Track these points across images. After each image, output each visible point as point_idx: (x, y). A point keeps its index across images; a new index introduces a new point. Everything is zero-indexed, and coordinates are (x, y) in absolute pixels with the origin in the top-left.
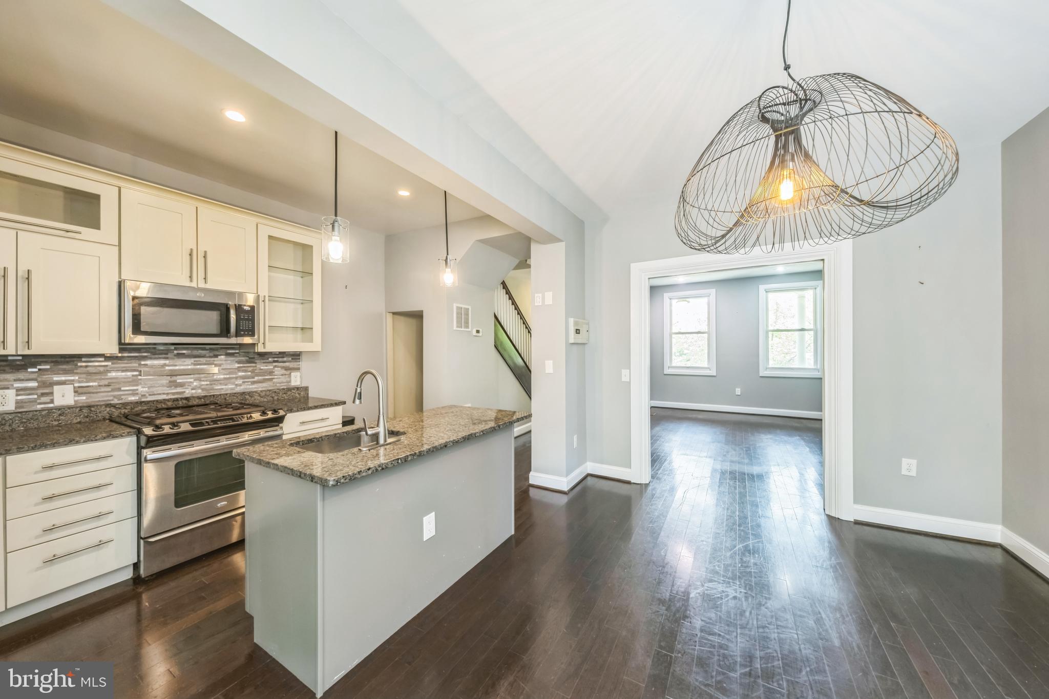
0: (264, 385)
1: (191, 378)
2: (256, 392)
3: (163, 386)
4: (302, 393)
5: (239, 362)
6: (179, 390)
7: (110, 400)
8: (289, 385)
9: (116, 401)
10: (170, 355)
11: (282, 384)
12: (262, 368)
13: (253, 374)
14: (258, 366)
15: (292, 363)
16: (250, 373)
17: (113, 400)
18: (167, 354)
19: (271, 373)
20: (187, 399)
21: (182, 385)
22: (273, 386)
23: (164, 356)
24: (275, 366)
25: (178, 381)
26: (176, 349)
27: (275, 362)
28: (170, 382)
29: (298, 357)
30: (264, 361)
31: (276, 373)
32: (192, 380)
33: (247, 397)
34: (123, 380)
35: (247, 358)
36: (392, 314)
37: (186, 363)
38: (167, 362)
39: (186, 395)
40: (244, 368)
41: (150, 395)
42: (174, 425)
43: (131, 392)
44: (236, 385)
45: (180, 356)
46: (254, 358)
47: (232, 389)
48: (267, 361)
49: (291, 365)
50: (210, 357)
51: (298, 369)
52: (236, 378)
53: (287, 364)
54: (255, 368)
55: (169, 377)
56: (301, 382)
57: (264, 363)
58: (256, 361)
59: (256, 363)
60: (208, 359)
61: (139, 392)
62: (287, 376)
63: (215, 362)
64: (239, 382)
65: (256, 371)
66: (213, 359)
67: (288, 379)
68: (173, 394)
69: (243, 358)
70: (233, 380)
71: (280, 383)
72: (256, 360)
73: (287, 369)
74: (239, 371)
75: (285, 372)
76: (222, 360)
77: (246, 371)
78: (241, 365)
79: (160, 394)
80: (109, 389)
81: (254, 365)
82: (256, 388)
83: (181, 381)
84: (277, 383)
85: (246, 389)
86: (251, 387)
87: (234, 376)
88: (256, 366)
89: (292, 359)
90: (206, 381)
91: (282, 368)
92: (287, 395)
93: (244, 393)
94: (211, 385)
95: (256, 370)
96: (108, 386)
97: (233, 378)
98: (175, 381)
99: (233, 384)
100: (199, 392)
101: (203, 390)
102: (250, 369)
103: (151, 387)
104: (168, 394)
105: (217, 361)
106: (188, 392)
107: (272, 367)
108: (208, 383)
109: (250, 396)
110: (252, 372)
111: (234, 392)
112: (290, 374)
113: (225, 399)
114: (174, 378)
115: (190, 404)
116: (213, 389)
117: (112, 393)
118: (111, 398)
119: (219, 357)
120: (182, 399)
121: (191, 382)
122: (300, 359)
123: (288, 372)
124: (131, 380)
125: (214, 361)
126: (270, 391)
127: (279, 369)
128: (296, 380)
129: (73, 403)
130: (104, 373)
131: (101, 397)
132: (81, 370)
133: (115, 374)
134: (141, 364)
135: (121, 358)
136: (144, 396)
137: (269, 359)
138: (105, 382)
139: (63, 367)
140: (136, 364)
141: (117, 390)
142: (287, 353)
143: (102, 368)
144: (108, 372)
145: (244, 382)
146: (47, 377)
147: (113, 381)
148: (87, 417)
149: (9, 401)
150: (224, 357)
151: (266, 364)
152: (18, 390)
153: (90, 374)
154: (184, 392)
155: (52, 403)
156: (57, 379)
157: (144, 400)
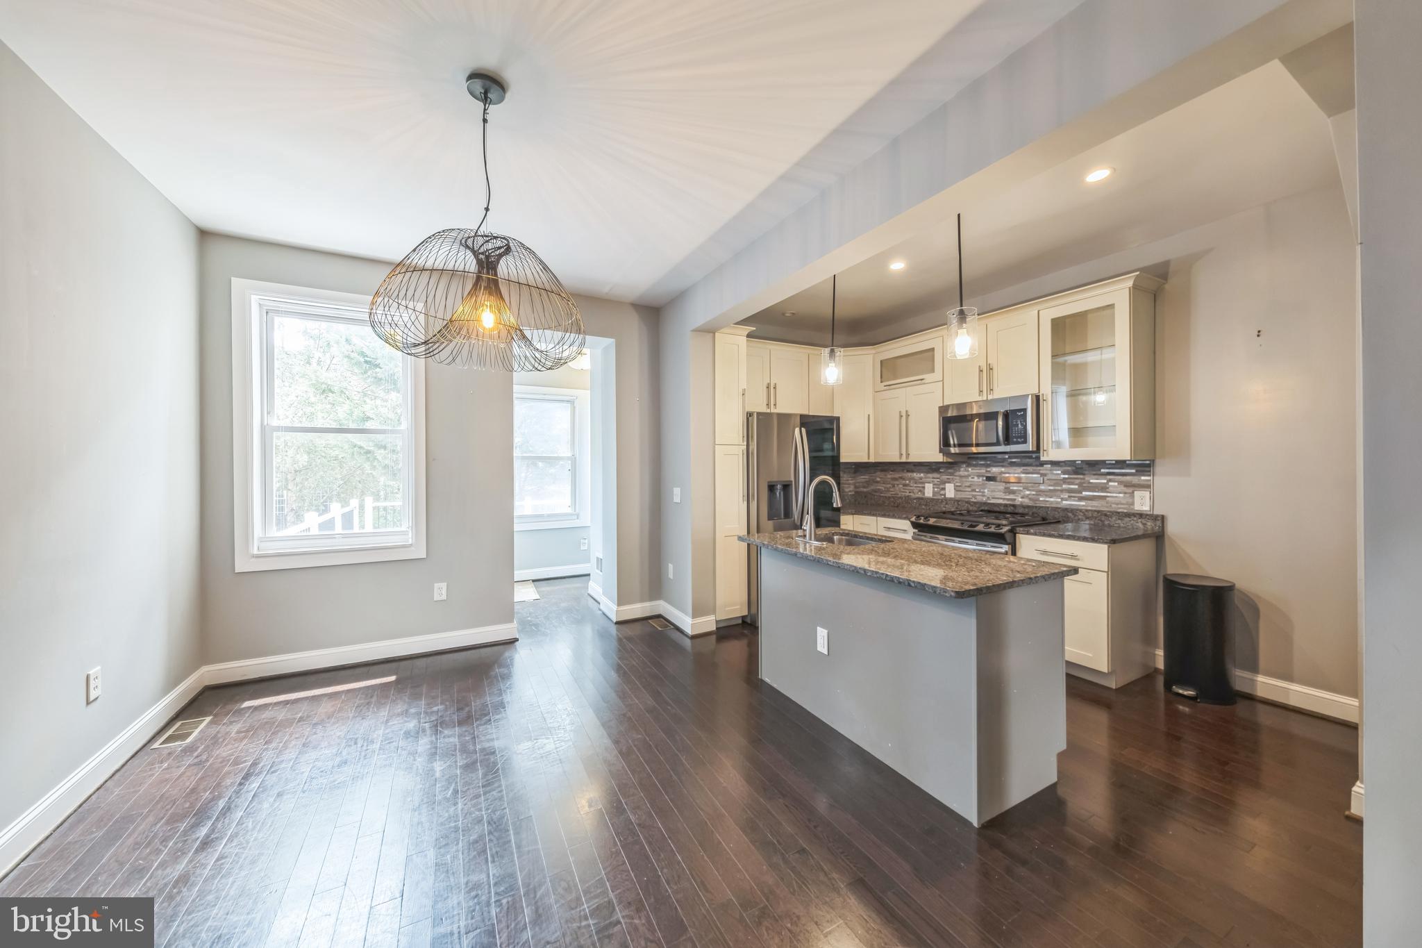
0: (1095, 503)
1: (1021, 486)
2: (1081, 511)
3: (1001, 491)
4: (1149, 524)
5: (1064, 473)
6: (1011, 497)
7: (969, 498)
8: (1132, 509)
9: (973, 500)
10: (1004, 464)
11: (1119, 506)
12: (1091, 481)
13: (1080, 488)
14: (1087, 478)
15: (1136, 477)
16: (1077, 487)
18: (1003, 462)
19: (1104, 488)
20: (1014, 506)
21: (1013, 492)
22: (1107, 507)
23: (1001, 464)
24: (1110, 480)
25: (1011, 488)
26: (1009, 458)
27: (1109, 474)
28: (1005, 488)
29: (1148, 469)
30: (1094, 472)
31: (1111, 489)
32: (1021, 488)
33: (1070, 514)
34: (977, 483)
35: (1074, 468)
37: (1016, 472)
38: (1003, 469)
39: (1017, 503)
40: (1069, 480)
41: (993, 498)
42: (987, 525)
43: (981, 494)
44: (1062, 499)
45: (1013, 464)
46: (1082, 468)
47: (1057, 503)
48: (1099, 472)
49: (1135, 480)
50: (1037, 466)
51: (1146, 486)
52: (1062, 491)
53: (1128, 478)
54: (1082, 481)
55: (1004, 484)
56: (1153, 507)
57: (1094, 475)
58: (1086, 472)
59: (1084, 474)
60: (1035, 468)
61: (986, 494)
62: (1127, 495)
63: (1041, 472)
64: (1066, 495)
65: (1084, 485)
66: (1039, 468)
67: (1131, 500)
68: (1008, 500)
69: (1069, 468)
70: (1059, 493)
71: (1117, 504)
72: (1086, 470)
73: (1127, 485)
74: (1065, 483)
75: (1125, 488)
76: (1046, 470)
77: (1073, 484)
78: (1066, 476)
79: (998, 498)
80: (970, 490)
81: (1081, 476)
82: (1083, 506)
83: (1015, 488)
84: (1114, 503)
85: (1073, 505)
86: (1077, 503)
87: (1059, 488)
88: (1084, 479)
89: (1137, 471)
90: (1033, 491)
91: (1120, 483)
92: (1124, 522)
93: (1066, 509)
94: (1038, 495)
95: (1083, 483)
96: (969, 487)
97: (1058, 490)
98: (1008, 488)
99: (1059, 497)
100: (1026, 501)
101: (1030, 499)
102: (1077, 481)
103: (995, 491)
104: (1004, 499)
105: (1043, 470)
106: (1019, 500)
107: (1105, 481)
108: (1034, 493)
109: (1073, 514)
110: (1079, 485)
111: (1059, 506)
112: (1133, 492)
113: (1047, 512)
114: (1008, 485)
115: (1016, 511)
116: (1038, 500)
117: (971, 493)
118: (971, 497)
119: (1045, 466)
120: (1012, 505)
121: (1020, 490)
122: (1150, 471)
123: (1130, 490)
124: (981, 483)
125: (1040, 470)
126: (1098, 512)
127: (1116, 484)
128: (1142, 502)
129: (953, 496)
130: (967, 477)
131: (966, 495)
132: (957, 473)
133: (973, 478)
134: (987, 471)
135: (975, 466)
136: (988, 498)
137: (1102, 470)
138: (968, 484)
139: (950, 471)
140: (984, 471)
141: (974, 490)
142: (1127, 462)
143: (966, 473)
144: (969, 475)
145: (1069, 497)
146: (945, 477)
147: (972, 483)
148: (957, 508)
149: (929, 491)
150: (1049, 466)
151: (1096, 477)
152: (934, 485)
153: (961, 477)
154: (1015, 500)
155: (945, 495)
156: (948, 479)
157: (989, 501)
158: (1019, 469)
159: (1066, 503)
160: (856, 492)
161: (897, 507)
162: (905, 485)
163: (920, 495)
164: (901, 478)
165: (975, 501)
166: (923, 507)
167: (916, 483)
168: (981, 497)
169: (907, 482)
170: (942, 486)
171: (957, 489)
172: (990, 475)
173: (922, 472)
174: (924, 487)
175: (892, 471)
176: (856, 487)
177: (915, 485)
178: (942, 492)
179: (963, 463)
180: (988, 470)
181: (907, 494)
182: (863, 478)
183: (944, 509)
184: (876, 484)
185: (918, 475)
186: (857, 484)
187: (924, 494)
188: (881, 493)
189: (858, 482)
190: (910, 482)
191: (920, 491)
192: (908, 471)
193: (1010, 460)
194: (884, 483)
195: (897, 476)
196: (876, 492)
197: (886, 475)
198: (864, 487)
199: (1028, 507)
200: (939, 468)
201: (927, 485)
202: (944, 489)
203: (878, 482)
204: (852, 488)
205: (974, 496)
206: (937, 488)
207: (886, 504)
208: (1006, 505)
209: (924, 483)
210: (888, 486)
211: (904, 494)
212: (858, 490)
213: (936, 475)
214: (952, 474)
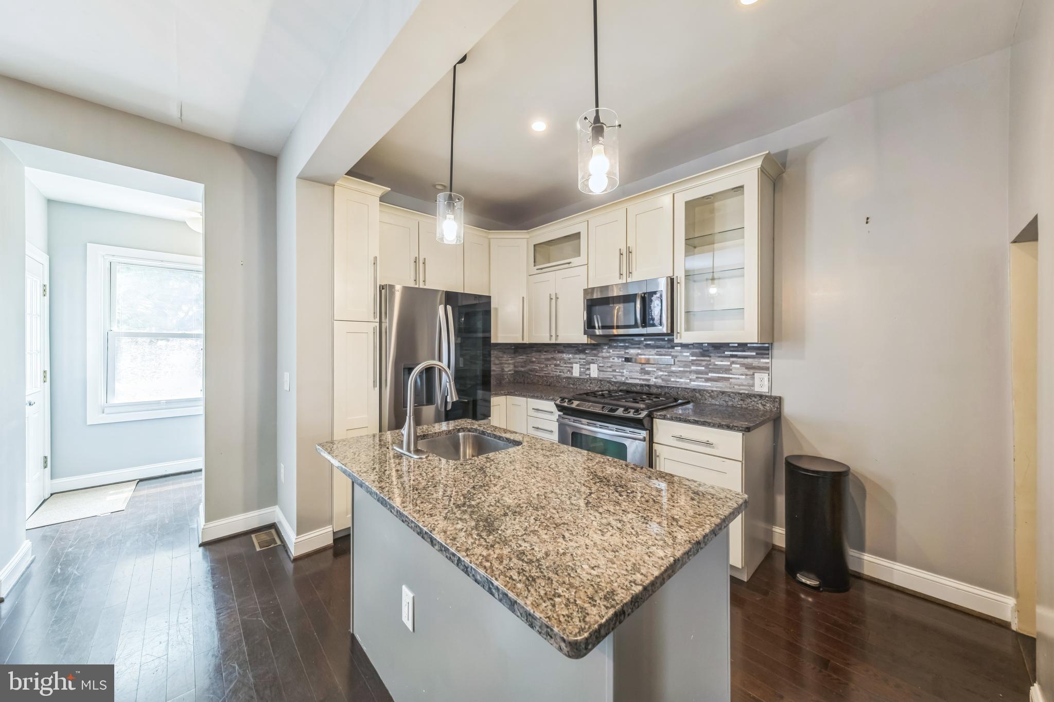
0: (719, 384)
1: (655, 368)
2: (707, 391)
3: (637, 372)
4: (768, 405)
5: (692, 355)
6: (646, 377)
7: (610, 378)
8: (752, 390)
9: (614, 380)
10: (641, 346)
11: (741, 387)
12: (716, 363)
13: (707, 370)
14: (712, 360)
15: (756, 360)
16: (703, 368)
17: (612, 378)
18: (639, 344)
19: (727, 370)
20: (649, 386)
21: (648, 373)
22: (730, 388)
23: (638, 346)
24: (733, 363)
25: (646, 369)
26: (645, 340)
27: (732, 356)
28: (641, 369)
29: (767, 352)
30: (719, 355)
31: (734, 371)
32: (655, 369)
33: (697, 395)
34: (617, 364)
35: (701, 350)
37: (651, 353)
38: (639, 351)
39: (651, 383)
40: (697, 362)
41: (630, 378)
42: (627, 409)
43: (620, 374)
44: (690, 380)
45: (647, 346)
46: (708, 351)
47: (686, 383)
48: (723, 355)
49: (755, 362)
50: (669, 348)
51: (766, 369)
52: (690, 372)
53: (749, 361)
54: (709, 363)
55: (640, 365)
56: (771, 388)
57: (719, 357)
58: (711, 355)
59: (710, 357)
60: (667, 350)
61: (624, 374)
62: (748, 377)
63: (672, 354)
64: (694, 376)
65: (710, 367)
66: (670, 350)
67: (751, 382)
68: (644, 380)
69: (697, 350)
70: (688, 374)
71: (739, 386)
72: (711, 353)
73: (749, 367)
74: (693, 364)
75: (746, 370)
76: (677, 352)
77: (700, 365)
78: (695, 358)
79: (635, 379)
80: (611, 370)
81: (708, 358)
82: (709, 386)
83: (650, 369)
84: (735, 385)
85: (700, 385)
86: (704, 384)
87: (688, 369)
88: (710, 361)
89: (757, 354)
90: (665, 371)
91: (742, 365)
92: (746, 403)
93: (694, 390)
94: (669, 376)
95: (710, 365)
96: (610, 367)
97: (687, 371)
98: (644, 369)
99: (687, 378)
100: (660, 382)
101: (663, 380)
102: (704, 363)
103: (632, 372)
104: (640, 379)
105: (674, 352)
106: (653, 381)
107: (729, 363)
108: (667, 374)
109: (700, 395)
110: (707, 366)
111: (688, 387)
112: (753, 374)
113: (677, 392)
114: (644, 366)
115: (651, 391)
116: (670, 381)
117: (612, 373)
118: (612, 377)
119: (676, 348)
120: (646, 385)
121: (654, 371)
122: (768, 354)
123: (751, 372)
124: (620, 364)
125: (671, 352)
126: (723, 393)
127: (738, 366)
128: (761, 384)
129: (597, 377)
130: (608, 358)
131: (607, 375)
132: (600, 355)
133: (613, 359)
134: (625, 353)
135: (616, 347)
136: (627, 378)
137: (726, 353)
138: (609, 365)
139: (594, 352)
140: (623, 353)
141: (614, 371)
142: (749, 345)
143: (608, 354)
144: (610, 357)
145: (697, 378)
146: (590, 358)
147: (613, 364)
148: (600, 387)
149: (576, 372)
150: (680, 348)
151: (721, 359)
152: (580, 365)
153: (603, 358)
154: (649, 380)
155: (590, 375)
156: (592, 359)
157: (627, 381)
158: (653, 351)
159: (694, 384)
160: (516, 372)
161: (550, 385)
162: (556, 365)
163: (568, 375)
164: (553, 358)
165: (615, 380)
166: (571, 386)
167: (565, 364)
168: (620, 377)
169: (558, 362)
170: (587, 367)
171: (600, 369)
172: (628, 356)
173: (571, 353)
174: (572, 367)
175: (545, 352)
176: (515, 367)
177: (566, 365)
178: (588, 372)
179: (605, 344)
180: (627, 351)
181: (558, 373)
182: (521, 358)
183: (589, 388)
184: (531, 364)
185: (568, 356)
186: (516, 364)
187: (572, 374)
188: (537, 373)
189: (518, 362)
190: (560, 362)
191: (569, 371)
192: (559, 352)
193: (645, 343)
194: (538, 363)
195: (549, 356)
196: (531, 371)
197: (540, 356)
198: (522, 367)
199: (661, 387)
200: (585, 349)
201: (574, 365)
202: (589, 369)
203: (533, 362)
204: (511, 367)
205: (615, 376)
206: (583, 368)
207: (540, 383)
208: (642, 385)
209: (571, 363)
210: (542, 366)
211: (555, 373)
212: (517, 369)
213: (582, 356)
214: (595, 355)
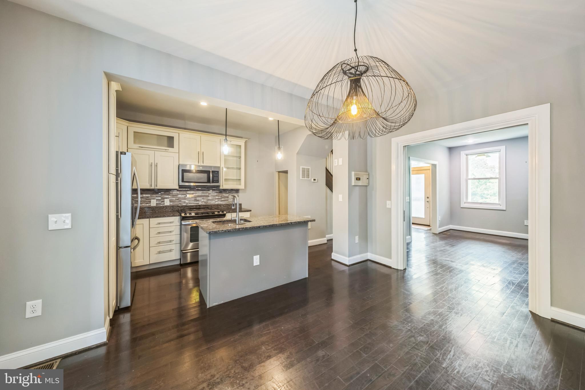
0: (225, 202)
2: (222, 204)
3: (193, 201)
5: (216, 193)
6: (197, 202)
7: (178, 205)
9: (180, 205)
10: (195, 190)
12: (224, 195)
13: (221, 198)
15: (235, 194)
19: (228, 197)
20: (200, 206)
21: (198, 201)
23: (193, 190)
24: (229, 195)
25: (197, 199)
26: (197, 188)
27: (229, 193)
28: (195, 199)
29: (238, 191)
31: (229, 197)
32: (201, 199)
33: (219, 206)
34: (182, 198)
36: (278, 172)
37: (199, 193)
38: (195, 192)
41: (190, 203)
42: (190, 213)
43: (184, 202)
44: (216, 201)
45: (198, 190)
46: (221, 191)
47: (214, 203)
50: (207, 191)
51: (238, 196)
52: (215, 199)
56: (239, 202)
57: (225, 193)
60: (206, 191)
61: (186, 202)
63: (209, 193)
64: (217, 200)
68: (196, 204)
69: (217, 191)
70: (215, 200)
74: (217, 196)
77: (219, 196)
78: (217, 194)
79: (192, 203)
80: (178, 201)
81: (222, 194)
82: (222, 203)
83: (199, 199)
84: (230, 202)
85: (219, 203)
86: (221, 202)
87: (215, 198)
88: (222, 195)
89: (236, 192)
90: (206, 199)
91: (232, 195)
93: (218, 205)
94: (207, 201)
96: (177, 200)
97: (214, 199)
98: (196, 199)
99: (215, 201)
100: (204, 203)
101: (205, 203)
102: (220, 195)
103: (190, 201)
104: (194, 203)
106: (200, 203)
108: (206, 200)
110: (221, 197)
111: (215, 204)
113: (212, 207)
114: (196, 198)
115: (201, 207)
116: (208, 203)
117: (178, 202)
120: (198, 205)
123: (234, 197)
124: (184, 198)
126: (227, 204)
128: (237, 201)
129: (169, 205)
131: (176, 203)
132: (171, 194)
135: (181, 191)
136: (187, 204)
138: (177, 198)
139: (167, 193)
140: (185, 193)
141: (180, 201)
143: (176, 194)
145: (218, 201)
146: (164, 196)
147: (179, 198)
148: (172, 210)
149: (153, 204)
150: (211, 191)
151: (226, 194)
152: (157, 200)
153: (173, 195)
154: (199, 203)
155: (164, 204)
156: (166, 197)
158: (201, 192)
159: (217, 203)
163: (148, 205)
165: (181, 205)
168: (184, 204)
170: (162, 200)
171: (170, 201)
173: (150, 194)
174: (150, 201)
177: (145, 201)
178: (162, 203)
179: (175, 190)
180: (187, 192)
185: (146, 195)
187: (150, 205)
191: (149, 203)
193: (197, 189)
199: (205, 205)
200: (160, 192)
201: (152, 200)
202: (164, 201)
205: (180, 204)
206: (159, 201)
208: (196, 206)
209: (150, 199)
213: (158, 195)
214: (168, 195)
